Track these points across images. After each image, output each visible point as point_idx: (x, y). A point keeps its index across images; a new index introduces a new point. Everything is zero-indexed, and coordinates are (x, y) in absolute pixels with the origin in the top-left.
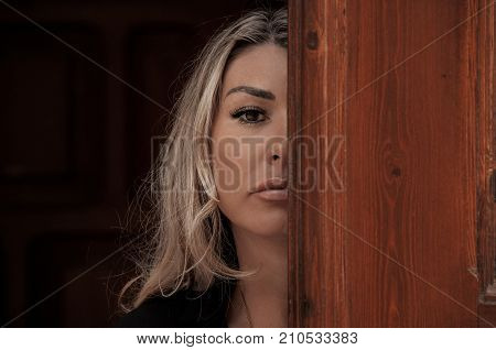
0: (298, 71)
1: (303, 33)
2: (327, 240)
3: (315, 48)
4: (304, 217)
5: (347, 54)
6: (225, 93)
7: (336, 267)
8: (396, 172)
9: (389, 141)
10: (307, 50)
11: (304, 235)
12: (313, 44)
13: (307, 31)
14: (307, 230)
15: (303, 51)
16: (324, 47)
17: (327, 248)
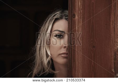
0: (70, 23)
1: (72, 14)
2: (77, 63)
3: (75, 17)
4: (71, 57)
5: (82, 19)
6: (53, 31)
7: (79, 69)
8: (94, 47)
9: (92, 39)
10: (73, 18)
11: (71, 61)
12: (74, 17)
13: (73, 13)
14: (72, 60)
15: (72, 18)
16: (77, 17)
17: (77, 64)
